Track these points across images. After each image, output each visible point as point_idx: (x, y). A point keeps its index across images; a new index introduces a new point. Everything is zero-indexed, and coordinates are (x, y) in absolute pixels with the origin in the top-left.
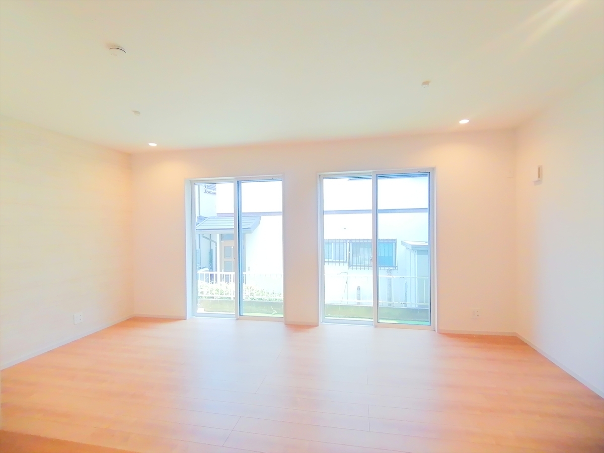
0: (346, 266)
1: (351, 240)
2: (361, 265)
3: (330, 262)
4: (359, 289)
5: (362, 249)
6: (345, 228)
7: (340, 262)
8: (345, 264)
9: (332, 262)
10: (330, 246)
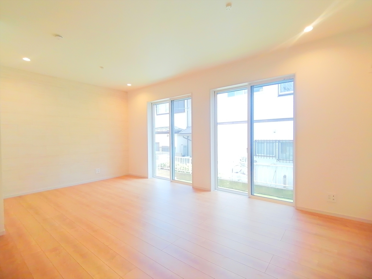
0: (274, 160)
1: (279, 141)
2: (286, 159)
3: (263, 156)
4: (285, 177)
5: (288, 148)
6: (275, 132)
7: (270, 156)
8: (274, 158)
9: (264, 156)
10: (263, 145)
